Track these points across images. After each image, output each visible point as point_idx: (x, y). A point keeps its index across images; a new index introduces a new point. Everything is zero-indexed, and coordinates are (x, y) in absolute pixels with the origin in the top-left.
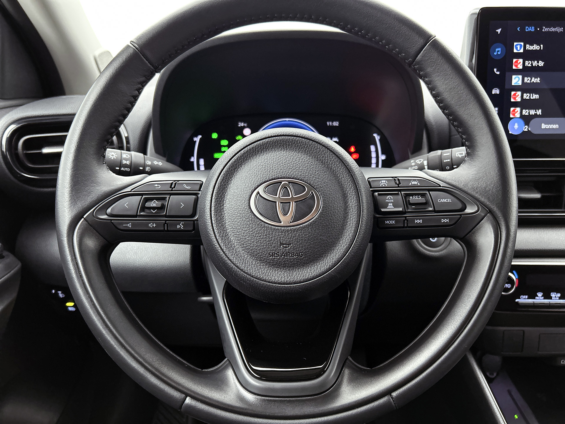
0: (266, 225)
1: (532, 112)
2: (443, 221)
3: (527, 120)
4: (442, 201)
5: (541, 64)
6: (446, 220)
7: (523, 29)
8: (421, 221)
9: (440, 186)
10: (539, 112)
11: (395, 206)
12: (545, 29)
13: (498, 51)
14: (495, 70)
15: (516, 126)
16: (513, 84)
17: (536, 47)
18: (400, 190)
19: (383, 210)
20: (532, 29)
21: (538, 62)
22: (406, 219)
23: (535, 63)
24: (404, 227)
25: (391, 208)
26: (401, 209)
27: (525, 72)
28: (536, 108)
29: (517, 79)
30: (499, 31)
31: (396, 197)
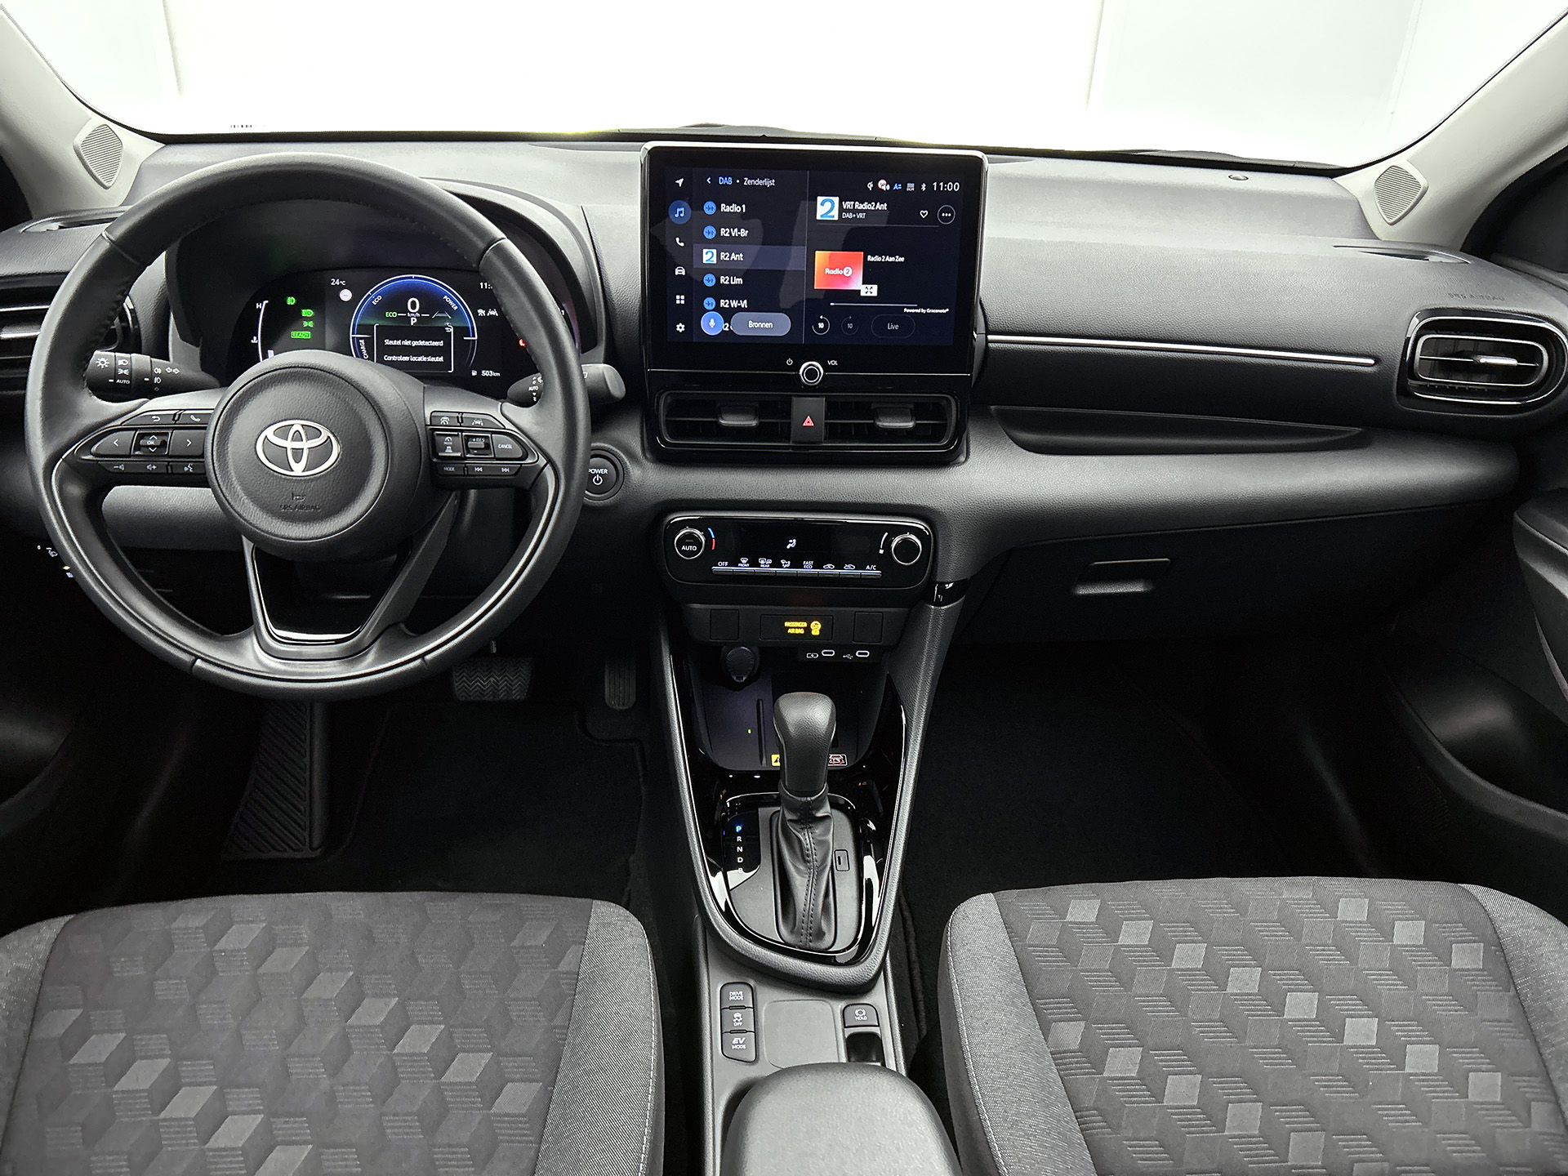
0: (276, 474)
1: (734, 304)
2: (503, 470)
3: (727, 315)
4: (503, 446)
5: (744, 233)
6: (506, 470)
7: (715, 180)
8: (481, 469)
9: (505, 429)
10: (744, 304)
11: (454, 451)
12: (748, 182)
13: (681, 212)
14: (678, 239)
15: (712, 323)
16: (704, 262)
17: (735, 208)
18: (462, 431)
19: (440, 454)
20: (729, 181)
21: (739, 231)
22: (466, 467)
23: (735, 232)
24: (464, 475)
25: (449, 452)
26: (459, 454)
27: (719, 243)
28: (739, 299)
29: (710, 255)
30: (680, 182)
31: (456, 438)
